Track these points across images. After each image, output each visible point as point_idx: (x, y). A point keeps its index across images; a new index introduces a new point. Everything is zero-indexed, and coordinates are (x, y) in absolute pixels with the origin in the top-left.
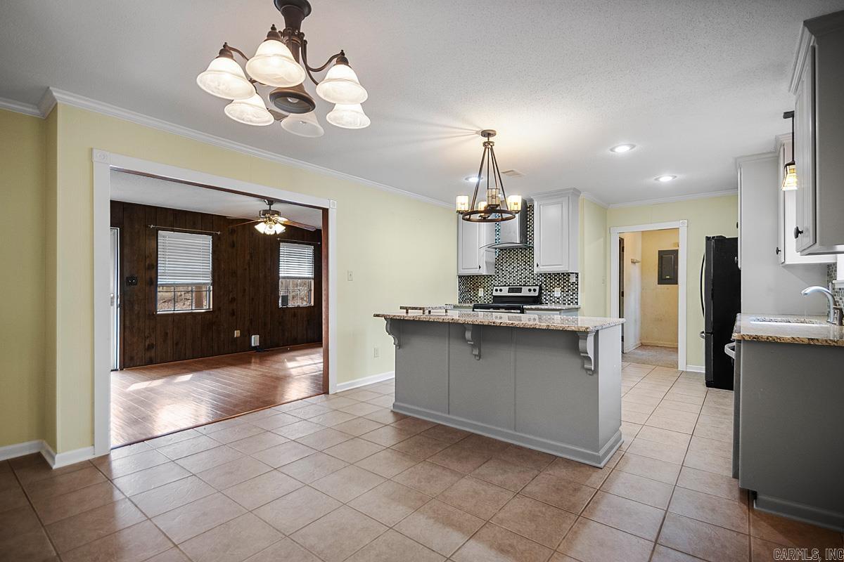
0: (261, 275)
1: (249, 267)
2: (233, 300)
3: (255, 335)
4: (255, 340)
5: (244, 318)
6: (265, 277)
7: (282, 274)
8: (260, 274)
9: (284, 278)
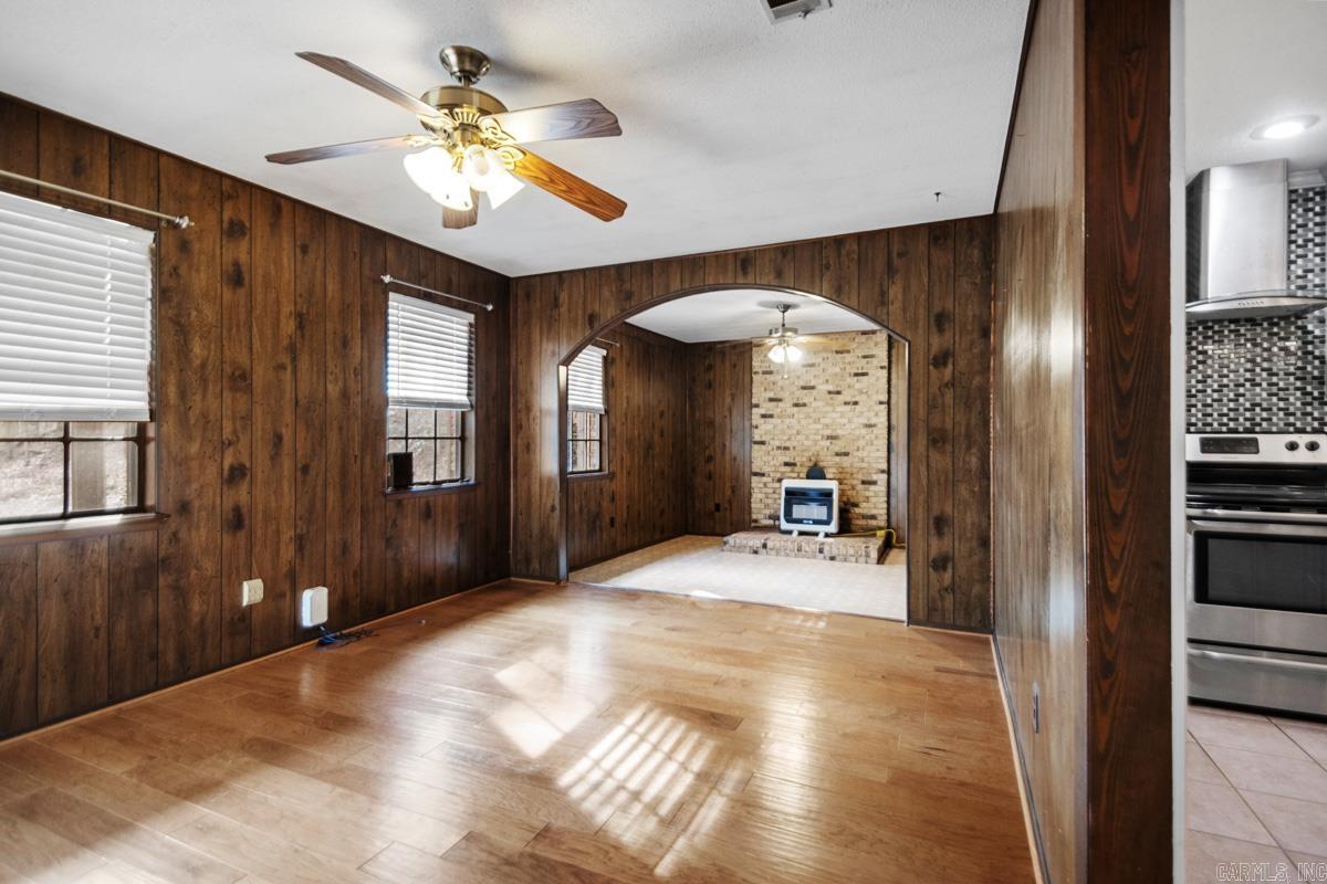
0: (333, 390)
1: (294, 359)
2: (237, 474)
3: (311, 586)
4: (313, 606)
5: (278, 532)
6: (345, 395)
7: (392, 393)
8: (330, 387)
9: (399, 402)
